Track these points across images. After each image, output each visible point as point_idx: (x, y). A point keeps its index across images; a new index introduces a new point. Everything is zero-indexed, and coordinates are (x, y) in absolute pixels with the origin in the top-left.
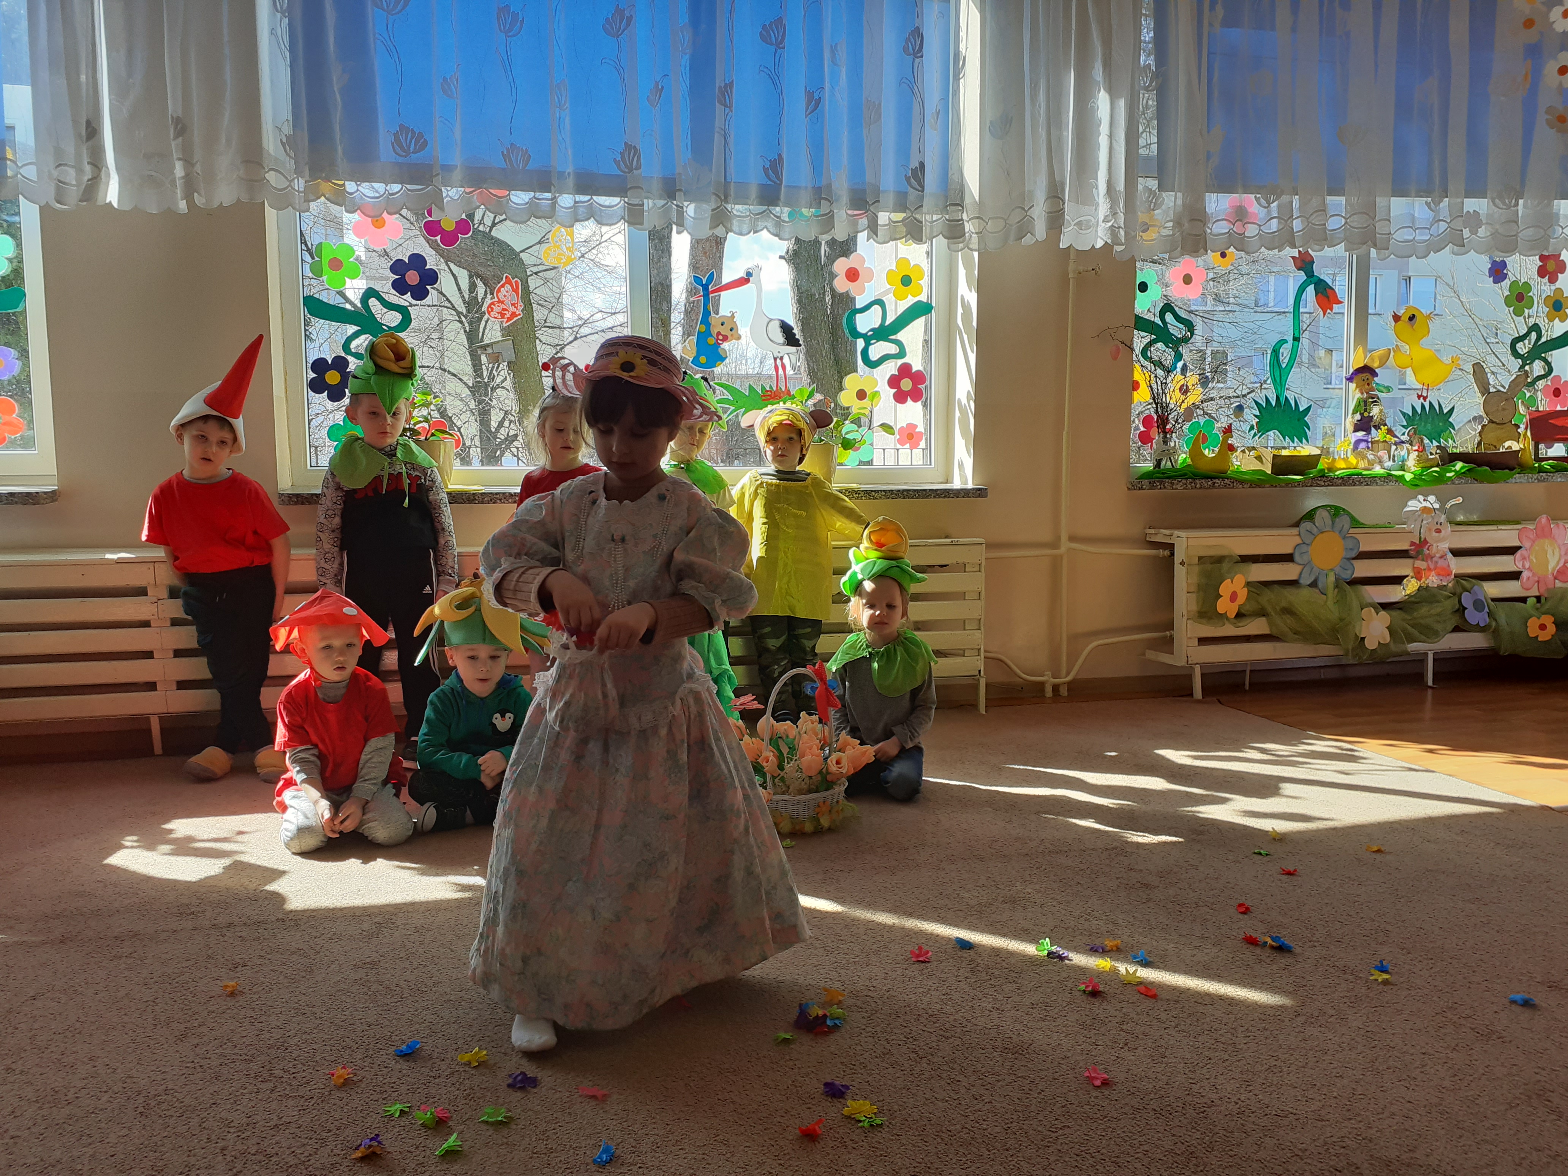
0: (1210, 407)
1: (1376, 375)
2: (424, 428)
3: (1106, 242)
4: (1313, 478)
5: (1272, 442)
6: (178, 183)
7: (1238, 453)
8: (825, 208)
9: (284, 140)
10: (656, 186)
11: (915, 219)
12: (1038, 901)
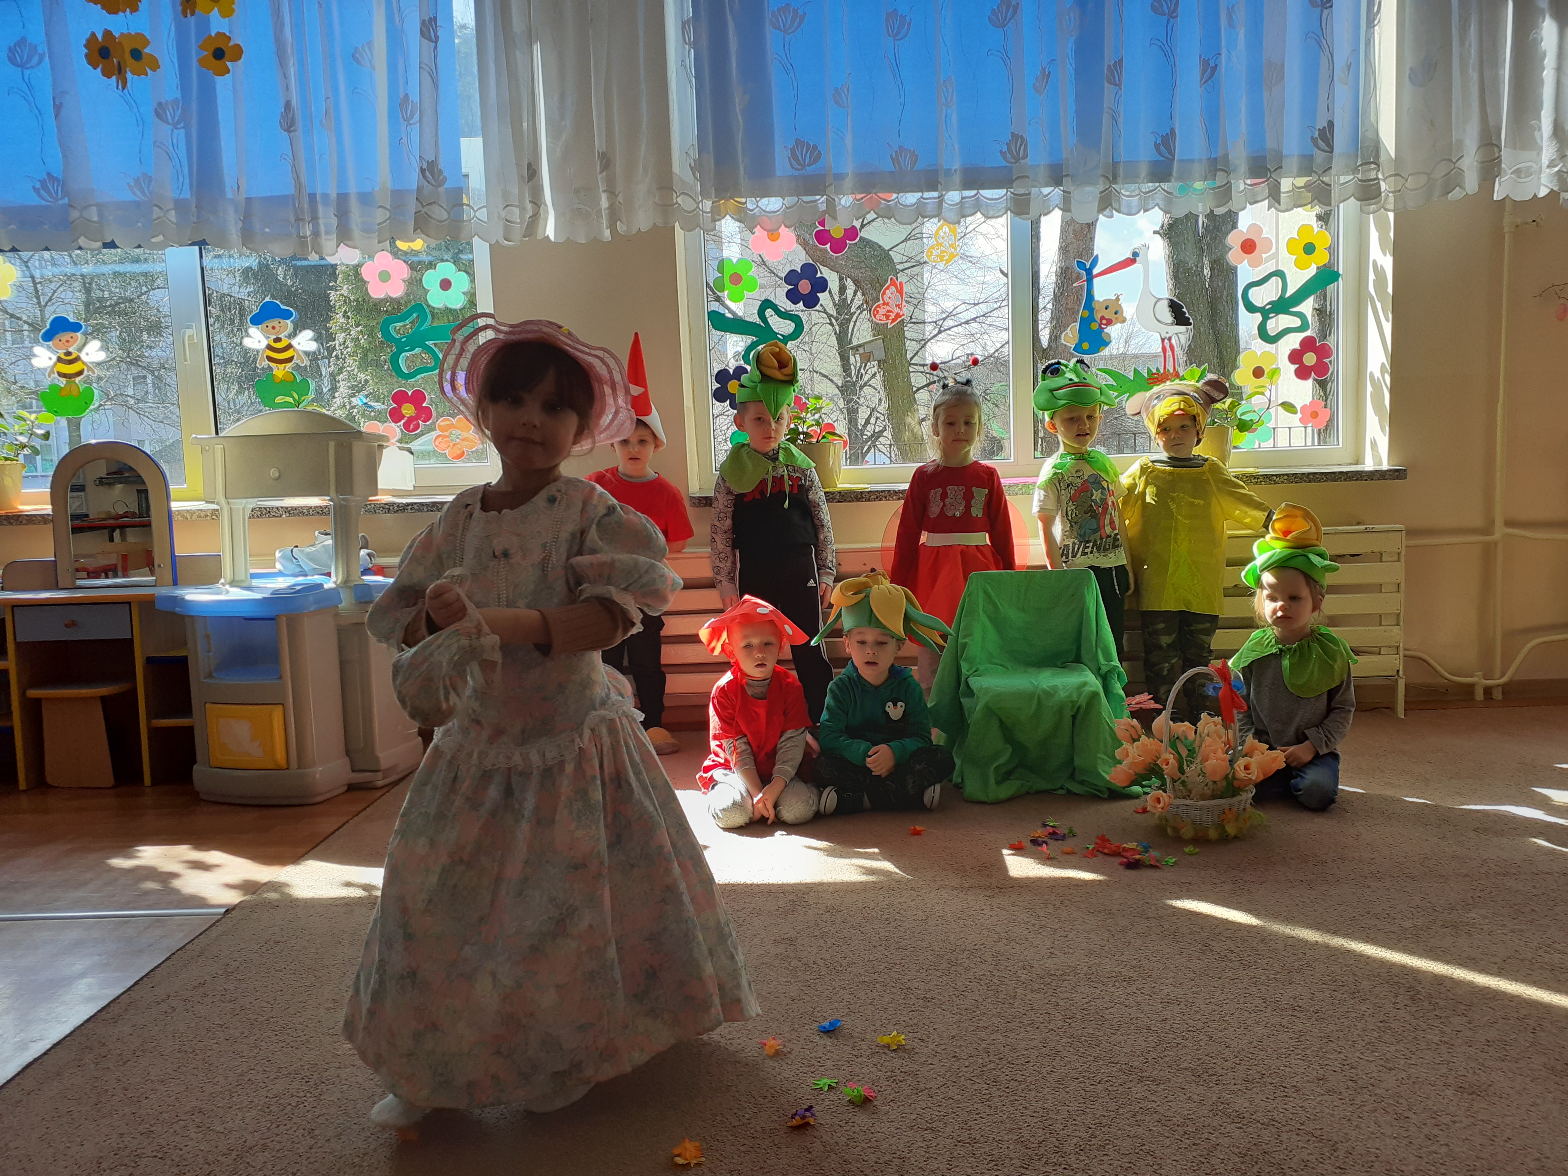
2: (815, 431)
3: (1552, 190)
6: (604, 213)
8: (1220, 179)
9: (693, 165)
10: (1043, 173)
11: (1323, 182)
12: (1486, 928)
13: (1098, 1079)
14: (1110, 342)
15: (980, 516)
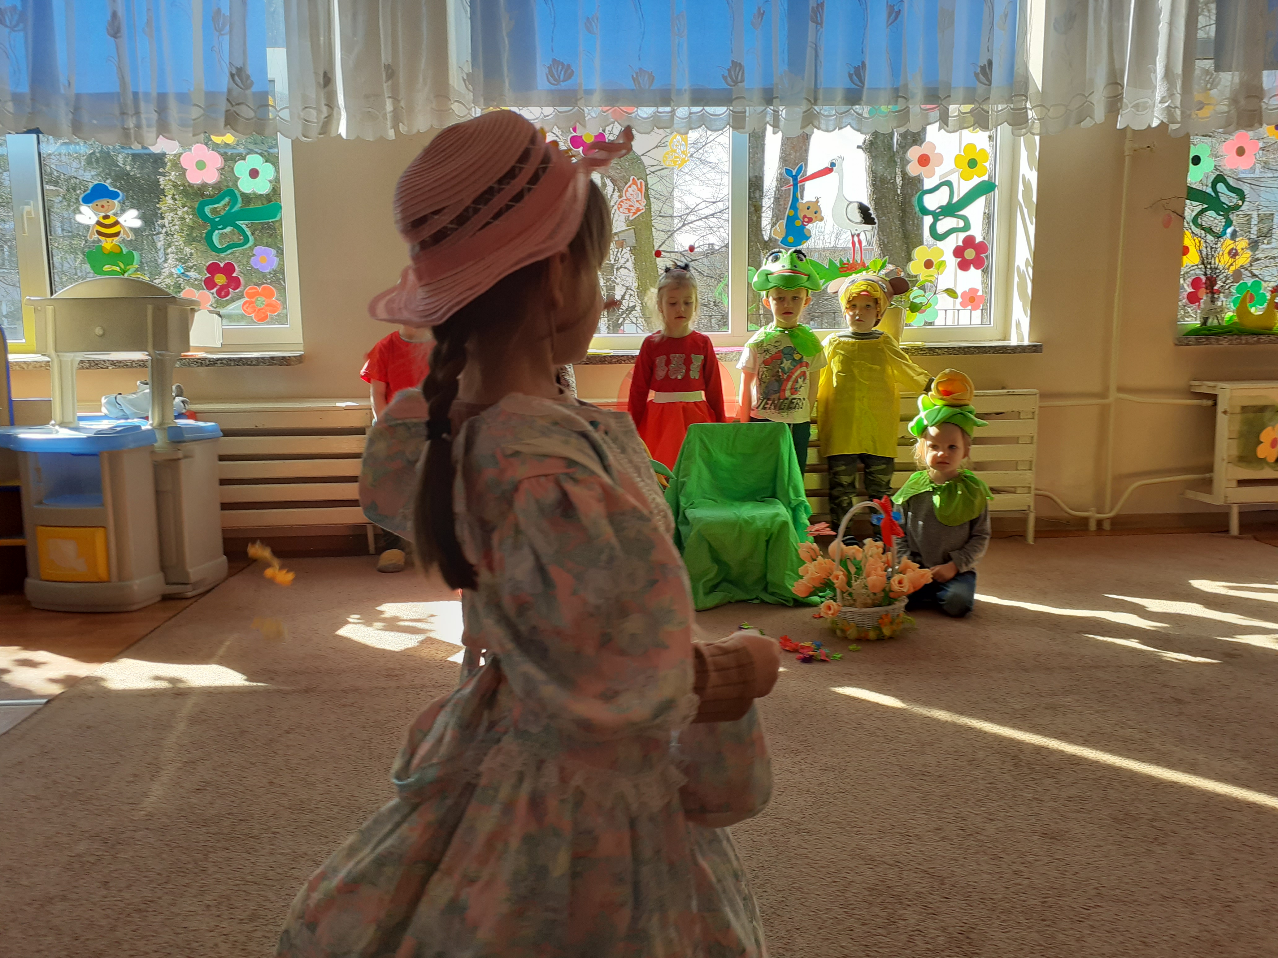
3: (1162, 121)
6: (389, 116)
8: (902, 104)
9: (465, 78)
10: (756, 95)
11: (983, 109)
12: (1077, 709)
14: (810, 237)
15: (697, 378)
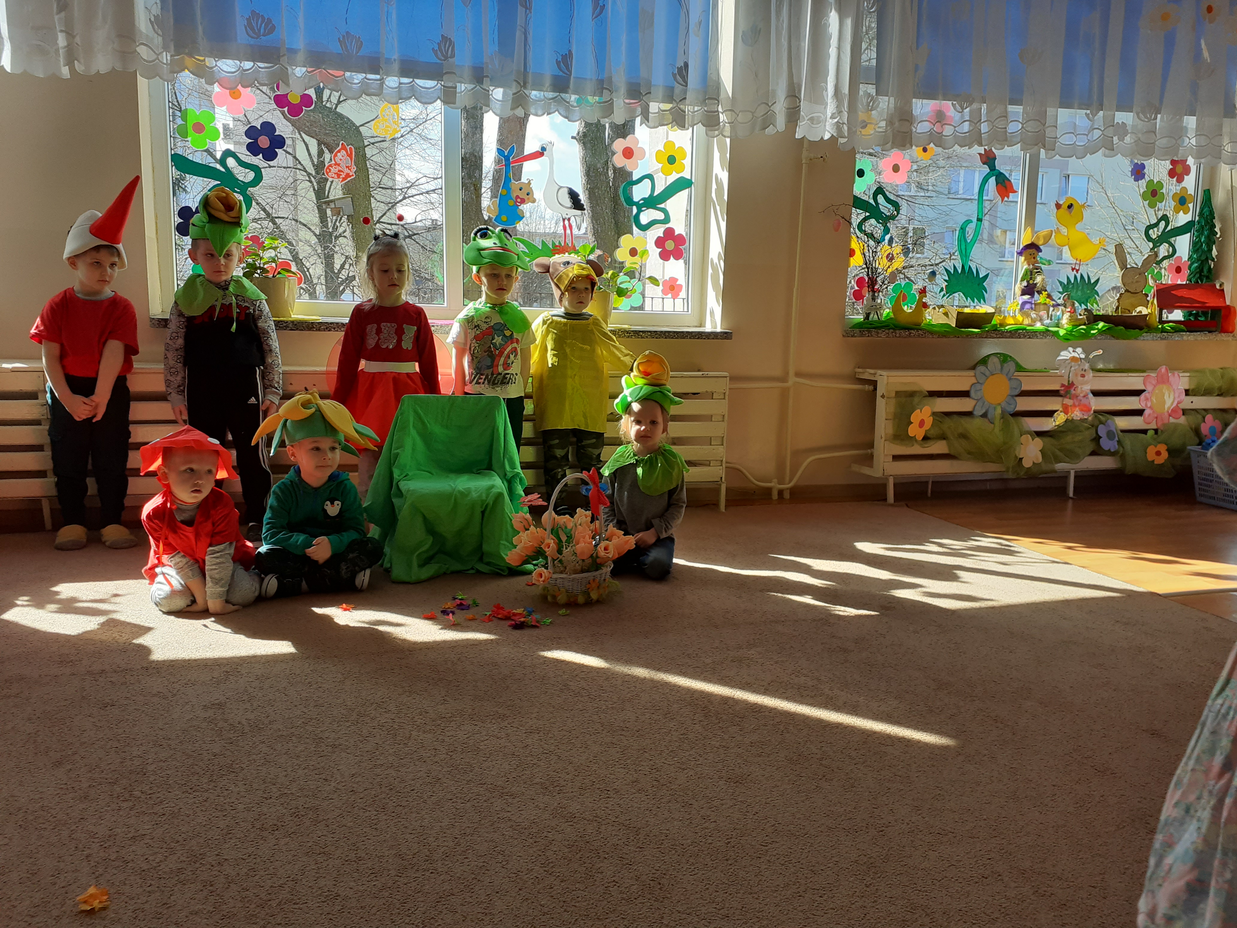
0: (910, 273)
1: (1040, 251)
2: (272, 267)
3: (833, 135)
4: (988, 331)
5: (957, 302)
6: (61, 51)
7: (930, 309)
8: (606, 96)
9: (153, 19)
10: (467, 73)
11: (680, 109)
12: (759, 660)
13: (467, 799)
14: (524, 217)
15: (410, 349)
